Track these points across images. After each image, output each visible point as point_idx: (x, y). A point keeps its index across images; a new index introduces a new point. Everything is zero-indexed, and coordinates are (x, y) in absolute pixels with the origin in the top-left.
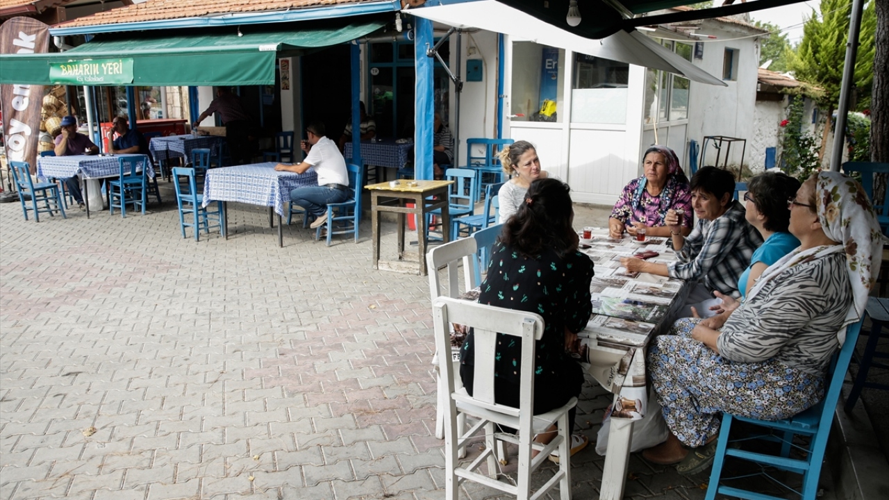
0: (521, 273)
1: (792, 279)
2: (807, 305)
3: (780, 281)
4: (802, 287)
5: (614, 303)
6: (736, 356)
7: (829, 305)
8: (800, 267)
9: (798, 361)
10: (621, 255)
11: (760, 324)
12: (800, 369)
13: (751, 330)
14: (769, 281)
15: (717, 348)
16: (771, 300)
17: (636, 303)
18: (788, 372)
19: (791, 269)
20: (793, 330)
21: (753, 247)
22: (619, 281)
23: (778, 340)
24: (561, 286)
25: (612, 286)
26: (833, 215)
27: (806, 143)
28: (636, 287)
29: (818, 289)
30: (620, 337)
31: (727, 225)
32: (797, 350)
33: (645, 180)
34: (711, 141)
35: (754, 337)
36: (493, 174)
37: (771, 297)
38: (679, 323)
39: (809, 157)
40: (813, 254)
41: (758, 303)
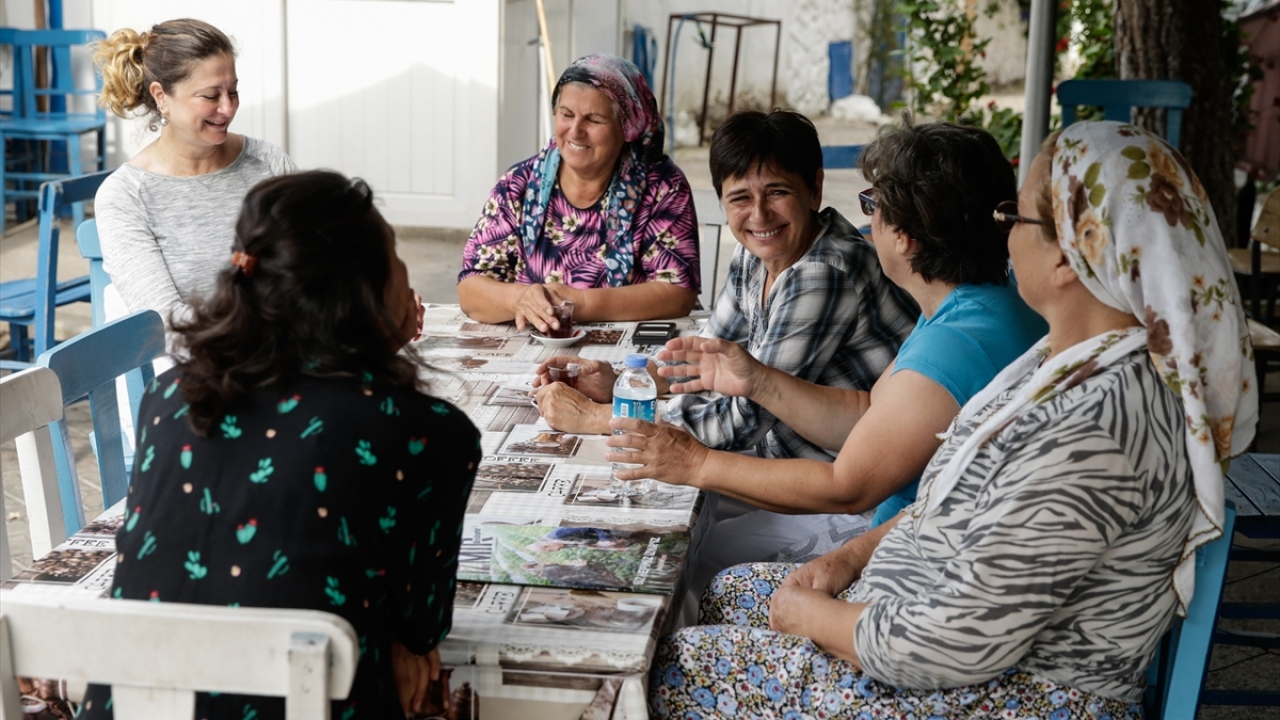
0: (260, 485)
1: (1047, 435)
2: (1096, 507)
3: (1016, 445)
4: (1078, 456)
5: (526, 541)
6: (914, 675)
7: (1151, 500)
8: (1066, 402)
9: (1079, 667)
10: (511, 385)
11: (977, 577)
12: (1086, 688)
13: (952, 596)
14: (984, 446)
15: (855, 657)
16: (998, 501)
17: (590, 534)
18: (1056, 700)
19: (1041, 407)
20: (1066, 583)
21: (891, 341)
22: (526, 470)
23: (1027, 615)
24: (393, 512)
25: (506, 487)
26: (1097, 244)
27: (952, 29)
28: (580, 484)
29: (1120, 459)
30: (571, 649)
31: (822, 284)
32: (1077, 637)
33: (554, 159)
34: (689, 27)
35: (962, 616)
36: (43, 143)
37: (995, 493)
38: (724, 581)
39: (960, 69)
40: (1093, 357)
41: (958, 513)
